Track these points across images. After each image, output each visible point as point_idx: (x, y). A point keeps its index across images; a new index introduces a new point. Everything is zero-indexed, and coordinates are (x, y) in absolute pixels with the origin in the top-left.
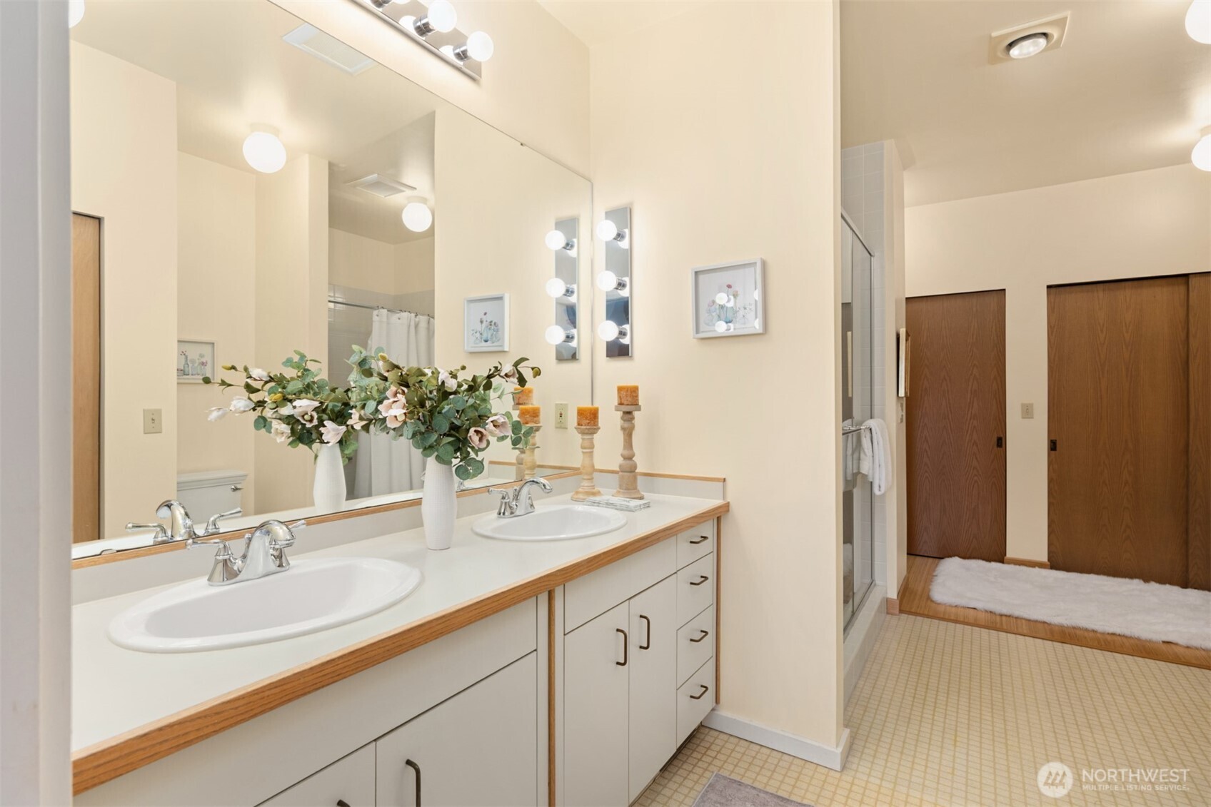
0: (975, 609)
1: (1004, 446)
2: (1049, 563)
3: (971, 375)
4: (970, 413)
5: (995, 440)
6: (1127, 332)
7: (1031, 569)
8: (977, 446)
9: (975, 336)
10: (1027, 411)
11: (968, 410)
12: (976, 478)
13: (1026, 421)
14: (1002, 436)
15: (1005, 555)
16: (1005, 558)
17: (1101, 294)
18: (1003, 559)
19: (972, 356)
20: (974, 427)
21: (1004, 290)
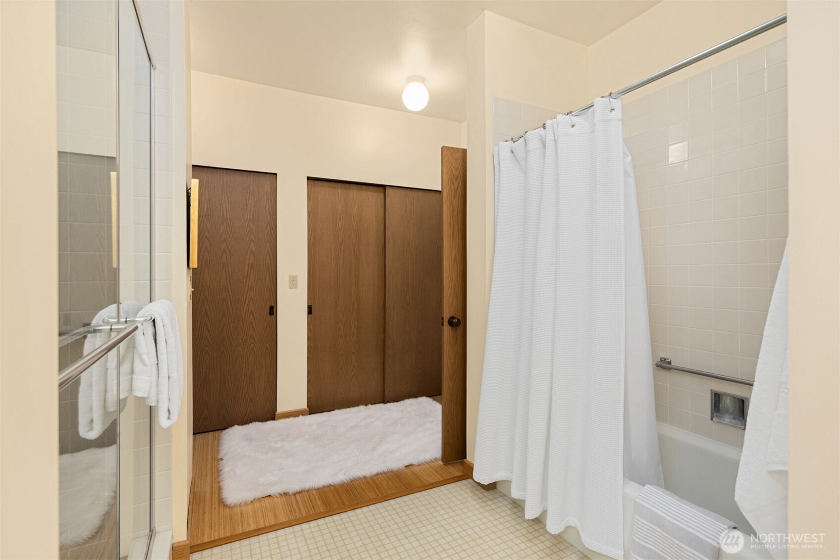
0: (269, 496)
1: (275, 313)
2: (308, 409)
3: (248, 248)
4: (247, 284)
5: (268, 308)
6: (354, 222)
7: (296, 418)
8: (253, 316)
9: (251, 214)
10: (293, 283)
11: (246, 283)
12: (252, 346)
13: (293, 290)
14: (273, 305)
15: (276, 410)
16: (276, 414)
17: (340, 191)
18: (275, 415)
19: (249, 231)
20: (251, 297)
21: (276, 174)
